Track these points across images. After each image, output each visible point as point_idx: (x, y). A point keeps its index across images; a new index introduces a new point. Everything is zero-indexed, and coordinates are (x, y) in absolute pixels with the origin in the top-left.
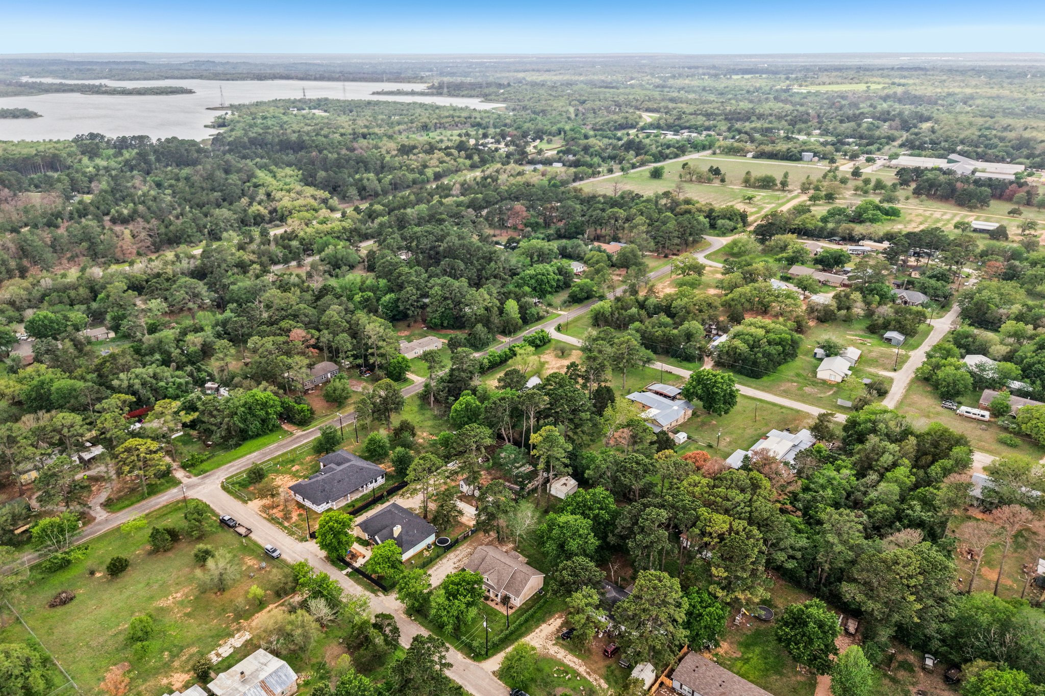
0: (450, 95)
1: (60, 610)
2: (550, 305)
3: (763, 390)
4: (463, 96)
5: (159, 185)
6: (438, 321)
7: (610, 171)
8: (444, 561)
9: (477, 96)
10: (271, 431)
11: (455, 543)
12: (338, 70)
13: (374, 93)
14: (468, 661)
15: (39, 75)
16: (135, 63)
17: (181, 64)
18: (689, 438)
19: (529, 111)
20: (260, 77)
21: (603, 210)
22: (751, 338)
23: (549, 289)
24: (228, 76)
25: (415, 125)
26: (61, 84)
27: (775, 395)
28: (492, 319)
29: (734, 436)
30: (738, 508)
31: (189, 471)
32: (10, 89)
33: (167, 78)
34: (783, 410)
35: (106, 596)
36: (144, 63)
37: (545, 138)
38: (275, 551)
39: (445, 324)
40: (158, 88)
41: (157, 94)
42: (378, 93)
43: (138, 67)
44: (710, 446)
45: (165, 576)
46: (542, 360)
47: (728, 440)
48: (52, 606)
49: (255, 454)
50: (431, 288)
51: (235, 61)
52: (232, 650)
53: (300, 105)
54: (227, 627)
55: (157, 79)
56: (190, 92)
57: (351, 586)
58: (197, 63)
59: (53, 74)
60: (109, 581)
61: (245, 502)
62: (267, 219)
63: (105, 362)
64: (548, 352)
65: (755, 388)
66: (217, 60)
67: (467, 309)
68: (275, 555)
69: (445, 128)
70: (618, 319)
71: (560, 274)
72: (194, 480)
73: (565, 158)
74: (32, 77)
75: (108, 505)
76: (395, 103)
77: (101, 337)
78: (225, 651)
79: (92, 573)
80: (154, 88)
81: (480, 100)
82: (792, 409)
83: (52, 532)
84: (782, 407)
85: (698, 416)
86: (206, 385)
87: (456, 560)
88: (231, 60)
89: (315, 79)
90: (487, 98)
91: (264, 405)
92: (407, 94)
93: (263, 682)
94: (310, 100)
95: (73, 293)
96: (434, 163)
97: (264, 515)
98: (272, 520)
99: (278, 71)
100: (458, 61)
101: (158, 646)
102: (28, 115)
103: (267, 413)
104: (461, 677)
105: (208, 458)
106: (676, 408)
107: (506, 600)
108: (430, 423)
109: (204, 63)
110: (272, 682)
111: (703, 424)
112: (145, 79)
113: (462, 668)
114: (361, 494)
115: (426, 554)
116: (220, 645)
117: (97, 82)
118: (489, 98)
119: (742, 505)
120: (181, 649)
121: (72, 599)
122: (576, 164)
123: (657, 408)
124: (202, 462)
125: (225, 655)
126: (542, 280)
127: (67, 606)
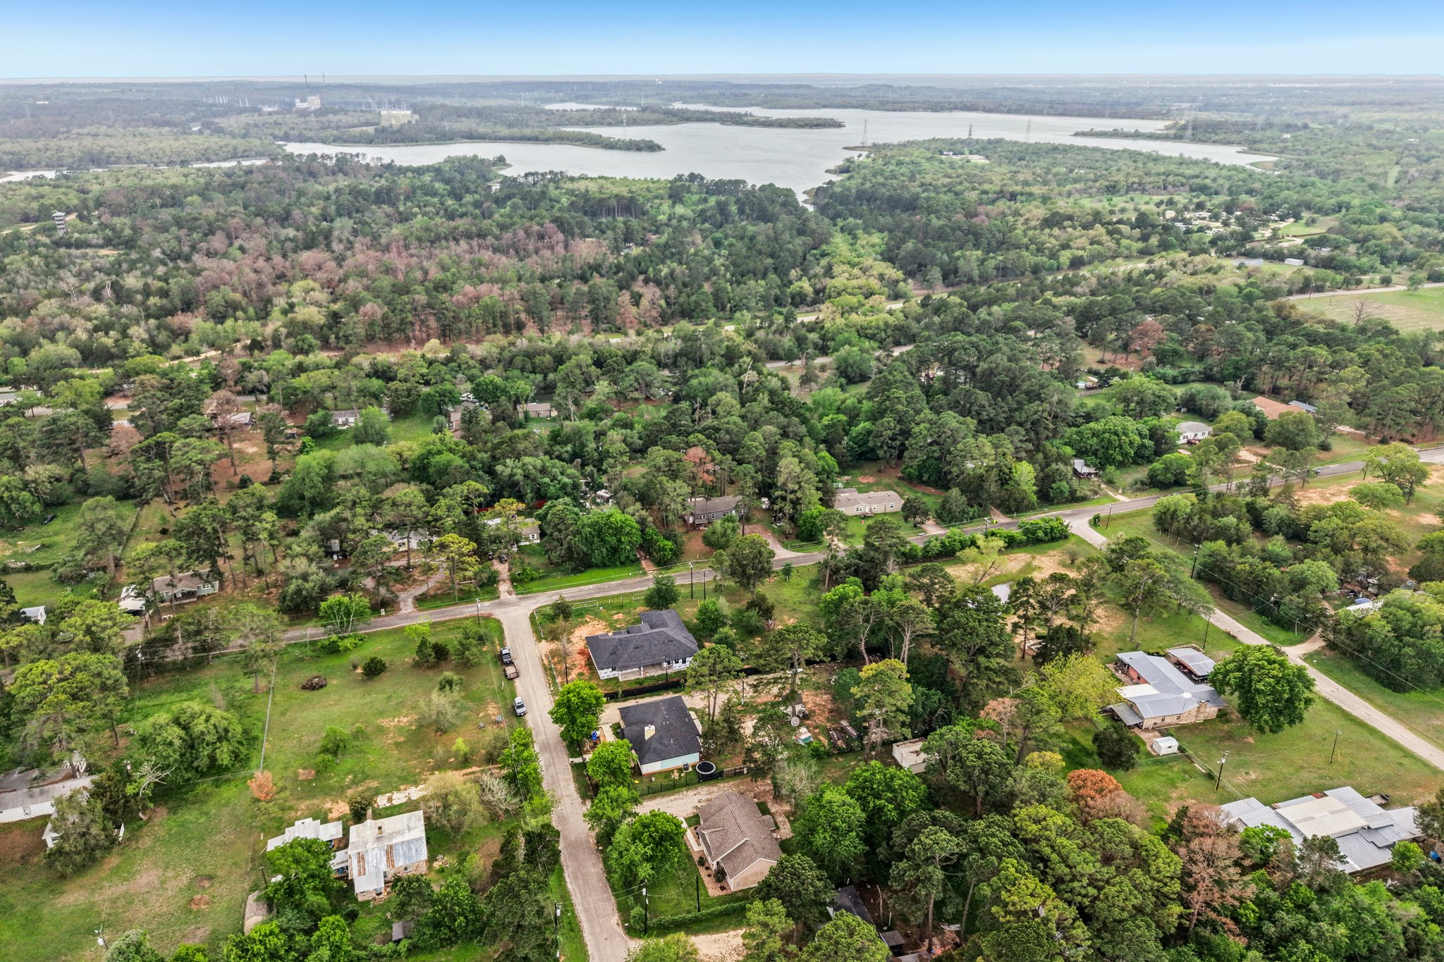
0: (1195, 139)
1: (307, 694)
2: (1110, 482)
3: (1394, 715)
4: (1215, 142)
5: (718, 244)
6: (915, 473)
7: (1386, 282)
8: (691, 793)
9: (1240, 143)
10: (622, 563)
11: (718, 776)
12: (1047, 98)
13: (1076, 134)
14: (620, 930)
15: (692, 100)
16: (800, 86)
17: (851, 89)
18: (1181, 749)
19: (1311, 171)
20: (936, 107)
21: (1294, 346)
22: (1408, 617)
23: (1119, 458)
24: (896, 106)
25: (1097, 184)
26: (706, 112)
27: (1412, 729)
28: (986, 485)
29: (1269, 774)
30: (1076, 884)
31: (515, 587)
32: (655, 116)
33: (824, 106)
34: (1406, 762)
35: (348, 695)
36: (810, 87)
37: (1306, 215)
38: (522, 706)
39: (925, 478)
40: (803, 120)
41: (800, 126)
42: (1084, 134)
43: (801, 91)
44: (1210, 776)
45: (409, 694)
46: (1036, 563)
47: (1253, 776)
48: (304, 688)
49: (591, 586)
50: (918, 424)
51: (918, 85)
52: (404, 800)
53: (959, 146)
54: (420, 773)
55: (813, 108)
56: (838, 125)
57: (566, 780)
58: (871, 88)
59: (706, 99)
60: (363, 681)
61: (539, 639)
62: (809, 299)
63: (503, 443)
64: (1052, 553)
65: (1380, 708)
66: (895, 84)
67: (970, 465)
68: (519, 711)
69: (1144, 191)
70: (1195, 528)
71: (1151, 438)
72: (514, 597)
73: (1312, 253)
74: (684, 102)
75: (421, 600)
76: (1096, 149)
77: (544, 414)
78: (399, 798)
79: (355, 667)
80: (798, 120)
81: (1240, 148)
82: (1426, 764)
83: (339, 611)
84: (1407, 754)
85: (1227, 721)
86: (599, 493)
87: (704, 798)
88: (912, 84)
89: (1009, 112)
90: (1253, 146)
91: (618, 530)
92: (1127, 136)
93: (391, 847)
94: (977, 141)
95: (537, 360)
96: (1081, 243)
97: (546, 662)
98: (548, 670)
99: (966, 99)
100: (1250, 85)
101: (349, 766)
102: (652, 147)
103: (619, 541)
104: (597, 946)
105: (541, 578)
106: (1187, 695)
107: (720, 876)
108: (808, 608)
109: (878, 87)
110: (400, 851)
111: (1229, 736)
112: (799, 107)
113: (605, 935)
114: (660, 672)
115: (676, 775)
116: (399, 790)
117: (742, 110)
118: (1256, 146)
119: (1085, 881)
120: (367, 777)
121: (322, 687)
122: (1327, 264)
123: (1156, 686)
124: (532, 579)
125: (395, 802)
126: (1110, 442)
127: (316, 692)
